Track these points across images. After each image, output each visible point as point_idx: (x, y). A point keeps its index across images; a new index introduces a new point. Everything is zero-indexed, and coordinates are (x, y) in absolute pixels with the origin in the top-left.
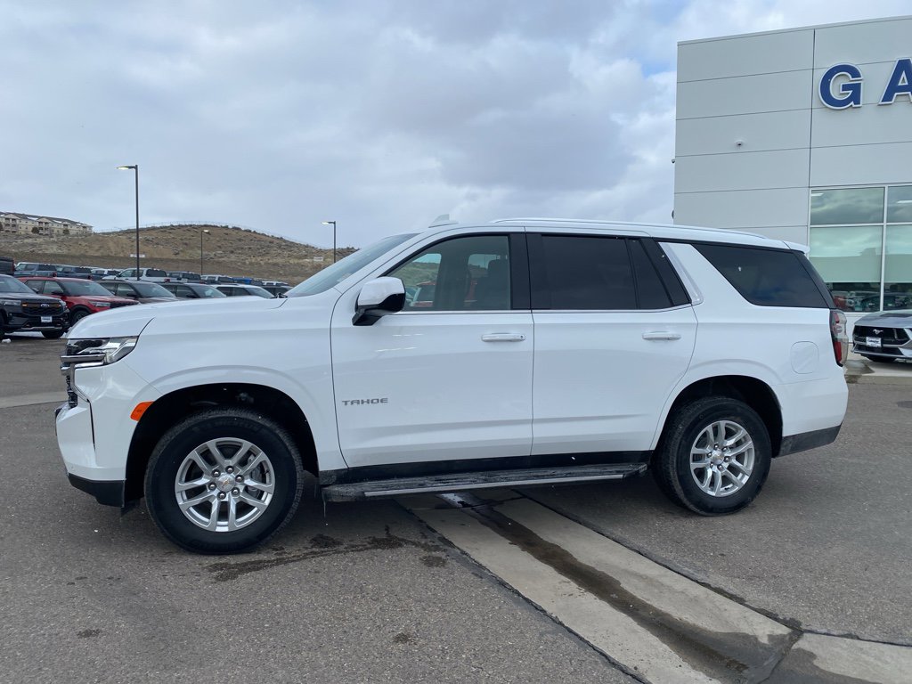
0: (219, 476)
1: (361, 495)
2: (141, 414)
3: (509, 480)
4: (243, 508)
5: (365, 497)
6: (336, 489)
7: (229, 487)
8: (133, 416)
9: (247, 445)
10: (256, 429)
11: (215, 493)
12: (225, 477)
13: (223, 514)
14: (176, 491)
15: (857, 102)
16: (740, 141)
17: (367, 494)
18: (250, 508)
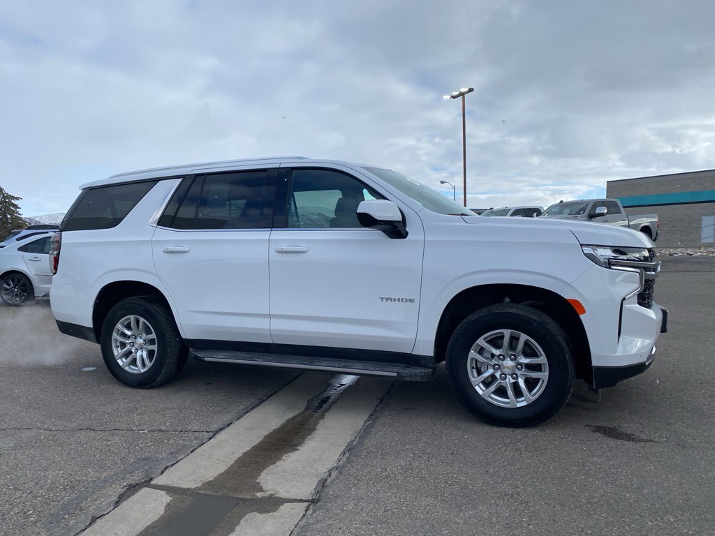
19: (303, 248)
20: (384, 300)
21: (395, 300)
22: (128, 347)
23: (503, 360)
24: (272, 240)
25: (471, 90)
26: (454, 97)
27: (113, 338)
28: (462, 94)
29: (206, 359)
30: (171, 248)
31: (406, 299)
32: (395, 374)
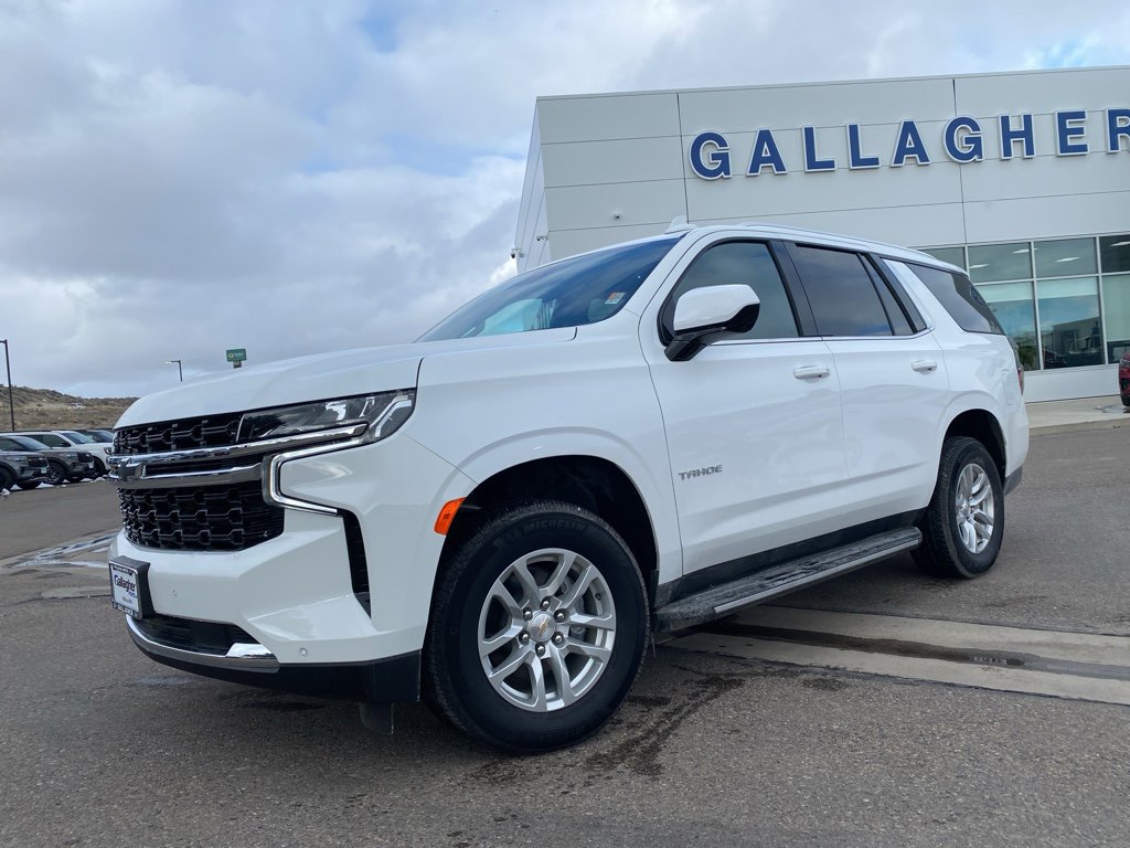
0: (530, 617)
1: (711, 612)
2: (448, 522)
3: (838, 565)
4: (574, 661)
5: (714, 614)
6: (675, 610)
7: (548, 634)
8: (438, 528)
9: (569, 557)
10: (580, 527)
11: (530, 647)
12: (540, 618)
13: (551, 680)
14: (481, 656)
15: (727, 173)
16: (616, 213)
17: (718, 609)
18: (584, 659)
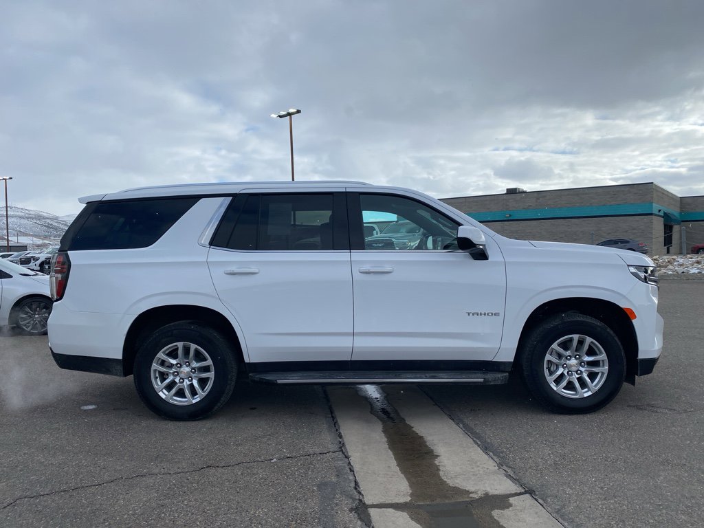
19: (387, 269)
20: (471, 314)
21: (481, 314)
22: (171, 378)
23: (569, 360)
24: (354, 261)
25: (298, 112)
26: (281, 117)
27: (153, 368)
28: (289, 114)
29: (279, 382)
30: (234, 269)
31: (492, 314)
32: (482, 380)
